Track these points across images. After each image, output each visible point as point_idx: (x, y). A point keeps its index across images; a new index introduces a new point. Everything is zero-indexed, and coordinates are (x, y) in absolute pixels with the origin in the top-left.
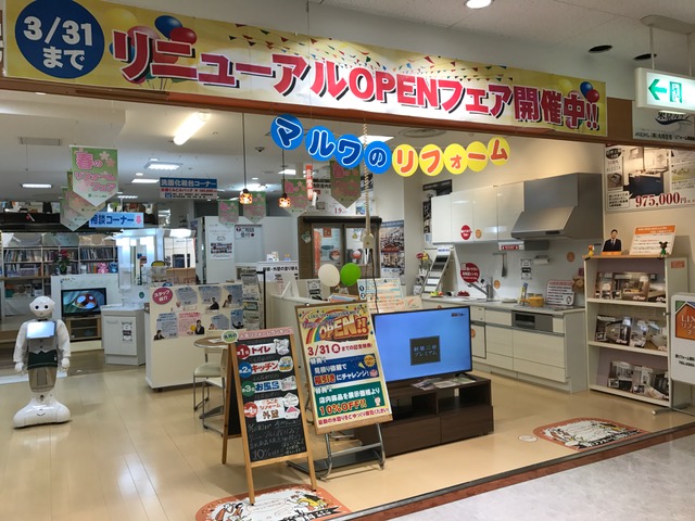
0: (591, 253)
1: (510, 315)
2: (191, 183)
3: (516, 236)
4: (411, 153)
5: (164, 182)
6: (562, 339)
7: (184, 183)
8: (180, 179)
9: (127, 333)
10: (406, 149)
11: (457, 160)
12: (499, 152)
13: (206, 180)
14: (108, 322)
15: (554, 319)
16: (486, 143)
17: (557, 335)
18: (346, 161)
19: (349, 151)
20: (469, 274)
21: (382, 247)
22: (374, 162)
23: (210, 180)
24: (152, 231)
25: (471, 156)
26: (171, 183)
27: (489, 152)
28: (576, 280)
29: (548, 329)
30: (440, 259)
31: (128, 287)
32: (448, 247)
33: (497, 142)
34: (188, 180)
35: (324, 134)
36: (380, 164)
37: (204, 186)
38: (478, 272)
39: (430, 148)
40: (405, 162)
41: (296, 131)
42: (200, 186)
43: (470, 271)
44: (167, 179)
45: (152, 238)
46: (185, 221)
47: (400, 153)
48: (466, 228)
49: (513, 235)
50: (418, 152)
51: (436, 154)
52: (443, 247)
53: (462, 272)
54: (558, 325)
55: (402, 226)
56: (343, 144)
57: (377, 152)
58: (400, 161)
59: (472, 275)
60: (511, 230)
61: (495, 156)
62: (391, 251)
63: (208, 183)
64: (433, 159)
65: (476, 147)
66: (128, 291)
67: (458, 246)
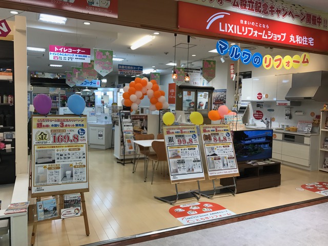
0: (325, 108)
1: (282, 135)
2: (132, 68)
3: (287, 99)
4: (270, 59)
5: (120, 67)
6: (309, 147)
7: (129, 68)
8: (127, 66)
9: (100, 136)
10: (268, 57)
11: (288, 63)
12: (306, 60)
13: (138, 67)
14: (92, 129)
15: (305, 138)
16: (300, 56)
17: (306, 145)
18: (245, 61)
19: (246, 57)
20: (257, 115)
21: (213, 101)
22: (255, 62)
23: (140, 67)
24: (112, 89)
25: (294, 61)
26: (123, 67)
27: (301, 60)
28: (314, 121)
29: (302, 142)
30: (241, 108)
31: (100, 114)
32: (247, 103)
33: (305, 55)
34: (130, 66)
35: (237, 49)
36: (258, 63)
37: (137, 69)
38: (262, 115)
39: (278, 57)
40: (268, 63)
41: (226, 47)
42: (136, 69)
43: (258, 114)
44: (121, 65)
45: (112, 92)
46: (114, 85)
47: (266, 58)
48: (260, 94)
49: (286, 98)
50: (273, 58)
51: (280, 60)
52: (245, 103)
53: (254, 114)
54: (307, 140)
55: (226, 92)
56: (244, 53)
57: (257, 57)
58: (266, 62)
59: (259, 116)
60: (285, 96)
61: (304, 62)
62: (218, 104)
63: (139, 68)
64: (279, 62)
65: (296, 57)
66: (99, 116)
67: (253, 102)
